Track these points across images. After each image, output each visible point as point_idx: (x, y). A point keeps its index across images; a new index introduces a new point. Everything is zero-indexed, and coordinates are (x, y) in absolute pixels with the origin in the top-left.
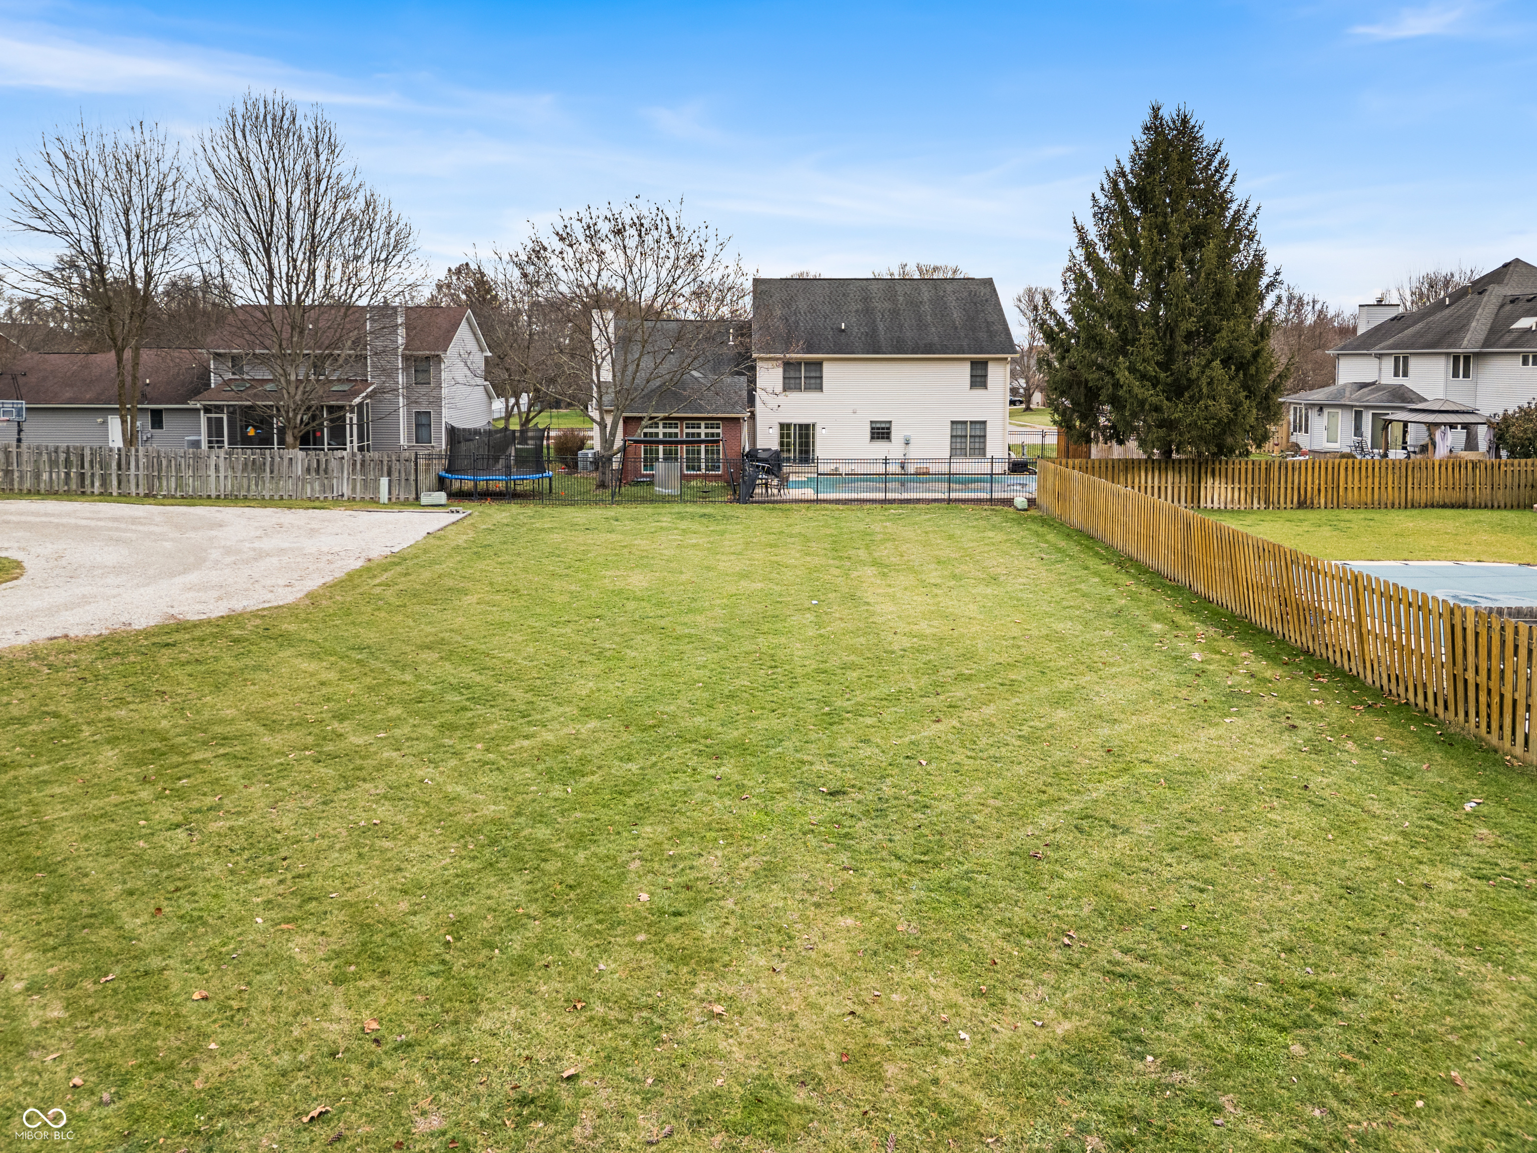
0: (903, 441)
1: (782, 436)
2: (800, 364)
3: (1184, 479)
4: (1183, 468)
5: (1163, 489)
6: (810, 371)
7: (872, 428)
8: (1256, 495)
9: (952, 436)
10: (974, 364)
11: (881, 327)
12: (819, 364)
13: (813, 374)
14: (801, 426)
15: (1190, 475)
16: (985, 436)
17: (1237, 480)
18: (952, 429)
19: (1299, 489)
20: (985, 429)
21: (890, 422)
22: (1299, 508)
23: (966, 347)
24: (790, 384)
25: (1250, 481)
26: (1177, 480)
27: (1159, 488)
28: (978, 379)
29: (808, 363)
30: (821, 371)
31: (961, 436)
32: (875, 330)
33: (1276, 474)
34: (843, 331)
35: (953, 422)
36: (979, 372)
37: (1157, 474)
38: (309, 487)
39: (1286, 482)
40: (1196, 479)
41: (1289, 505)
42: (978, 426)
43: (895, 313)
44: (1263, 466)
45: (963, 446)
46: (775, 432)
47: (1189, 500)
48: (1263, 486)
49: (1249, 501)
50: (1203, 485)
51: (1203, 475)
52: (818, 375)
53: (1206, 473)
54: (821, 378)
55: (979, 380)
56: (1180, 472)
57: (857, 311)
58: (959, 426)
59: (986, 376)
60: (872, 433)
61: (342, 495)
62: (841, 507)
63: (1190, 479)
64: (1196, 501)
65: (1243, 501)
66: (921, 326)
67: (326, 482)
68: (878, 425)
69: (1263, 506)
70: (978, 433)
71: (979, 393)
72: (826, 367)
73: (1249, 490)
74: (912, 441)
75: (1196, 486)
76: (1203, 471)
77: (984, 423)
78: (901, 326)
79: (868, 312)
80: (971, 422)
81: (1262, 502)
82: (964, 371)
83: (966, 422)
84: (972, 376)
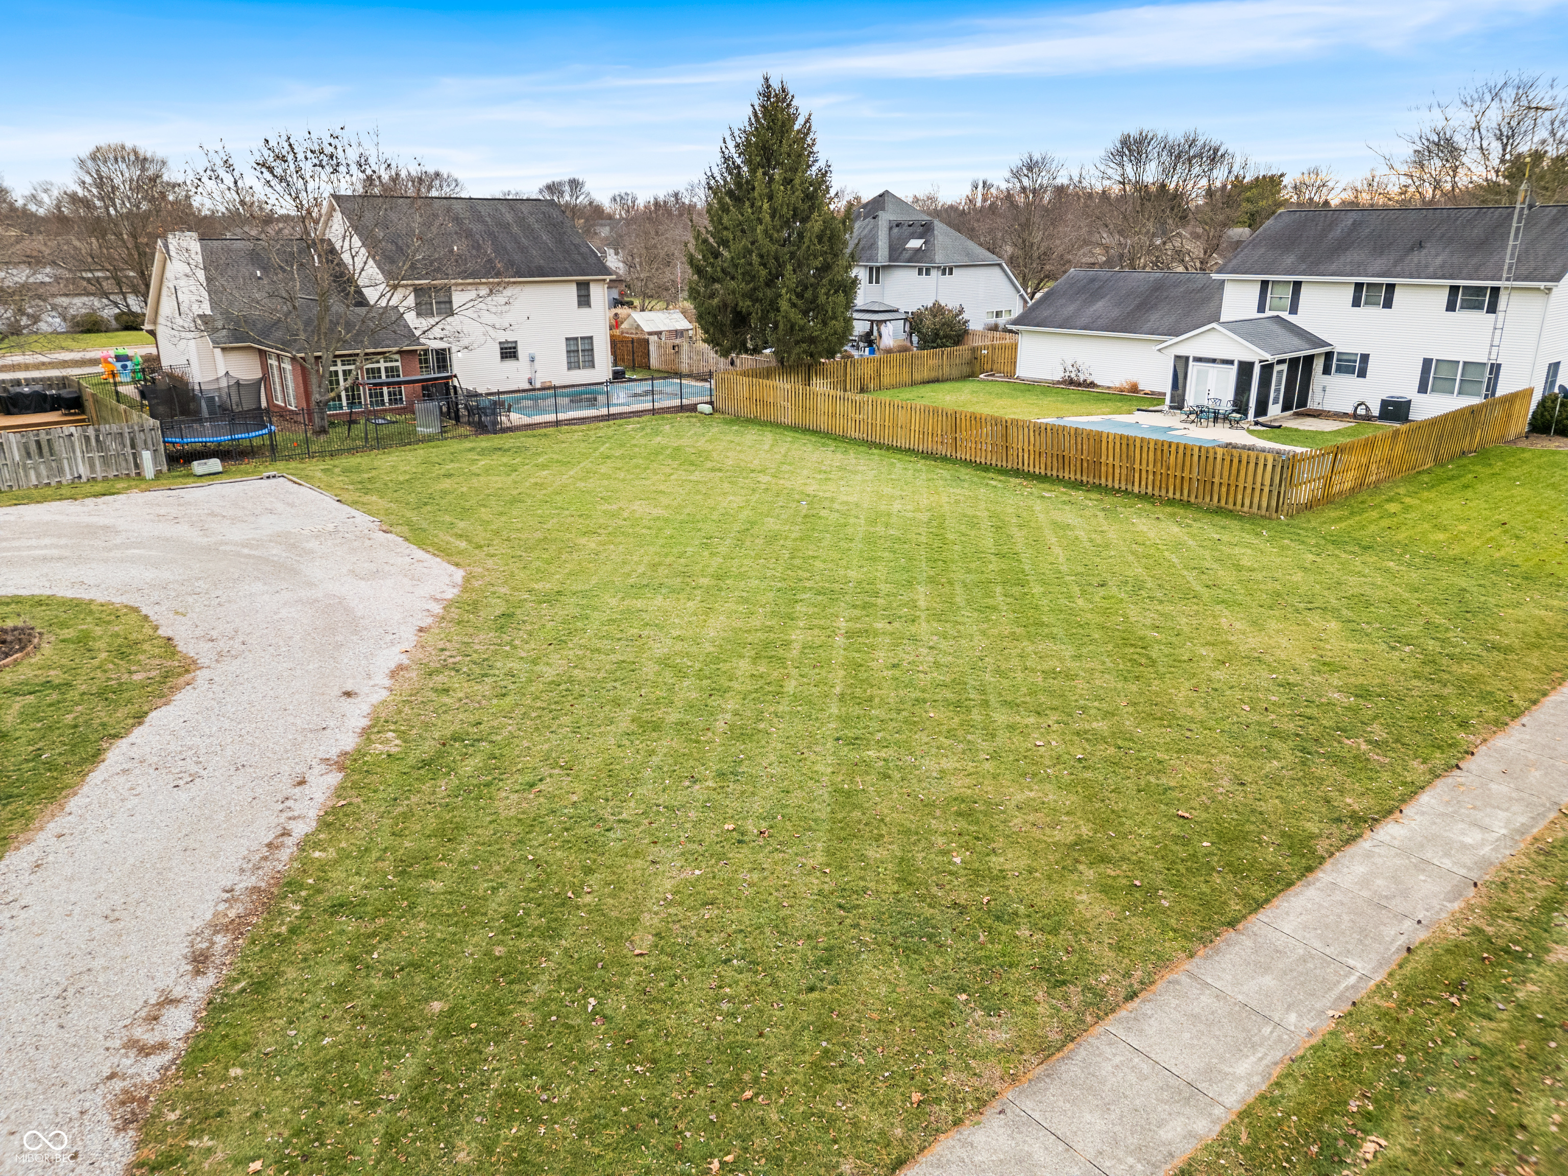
0: (529, 359)
2: (431, 289)
6: (440, 296)
7: (502, 349)
9: (568, 352)
10: (579, 285)
11: (487, 249)
12: (447, 289)
13: (442, 299)
14: (440, 351)
16: (592, 350)
17: (828, 376)
18: (567, 345)
20: (592, 344)
21: (516, 342)
23: (570, 270)
25: (836, 376)
29: (438, 289)
30: (451, 295)
31: (574, 351)
32: (484, 253)
35: (567, 339)
36: (583, 293)
38: (32, 473)
39: (855, 375)
42: (587, 341)
44: (843, 365)
45: (577, 359)
52: (448, 299)
54: (451, 303)
55: (584, 300)
58: (572, 342)
59: (589, 295)
60: (502, 353)
61: (80, 477)
67: (54, 464)
70: (587, 348)
71: (585, 311)
72: (456, 291)
74: (537, 359)
77: (592, 338)
79: (467, 233)
80: (582, 338)
82: (571, 292)
83: (576, 339)
84: (579, 296)
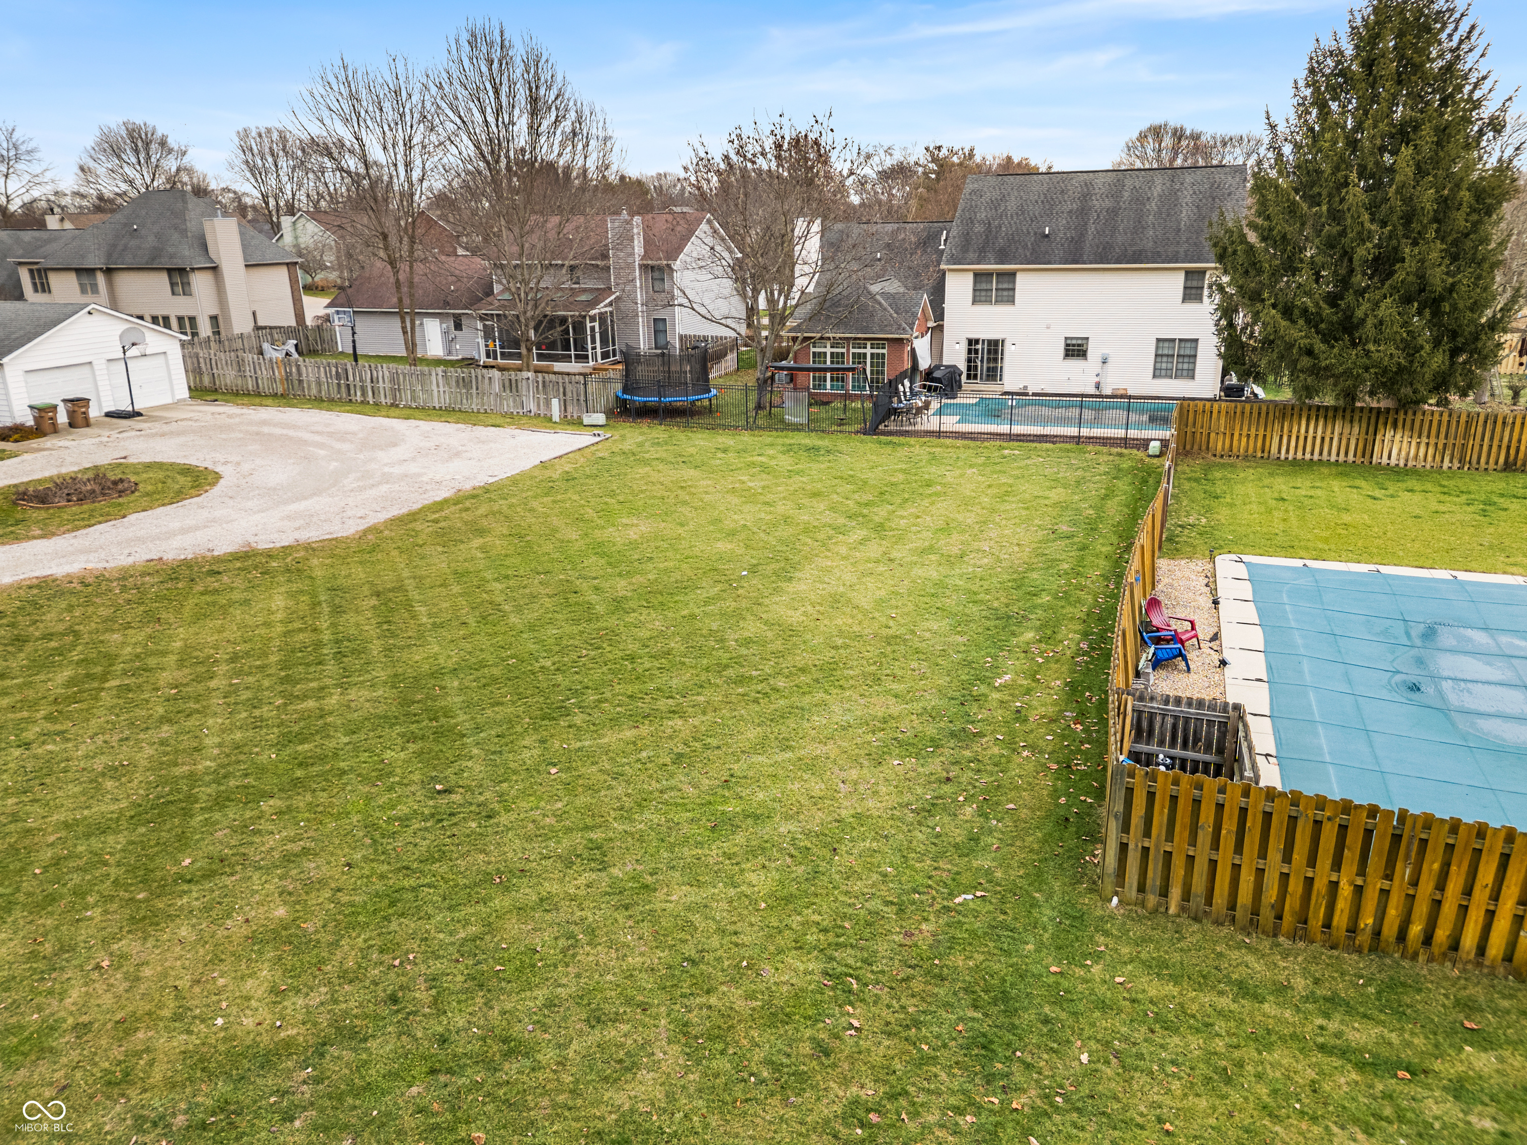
0: (1100, 360)
1: (970, 352)
2: (992, 274)
3: (1356, 430)
4: (1356, 418)
5: (1327, 440)
6: (1002, 283)
7: (1068, 345)
8: (1448, 452)
9: (1156, 355)
10: (1189, 273)
11: (1092, 229)
12: (1012, 275)
13: (1005, 286)
14: (989, 342)
15: (1364, 425)
16: (1195, 356)
17: (1425, 433)
18: (1157, 348)
19: (1509, 447)
20: (1196, 348)
21: (1087, 339)
22: (1505, 470)
23: (1182, 254)
24: (980, 296)
25: (1442, 436)
26: (1347, 431)
27: (1323, 439)
28: (1193, 291)
29: (1000, 275)
30: (1014, 282)
31: (1168, 356)
32: (1082, 235)
33: (1480, 429)
34: (1047, 236)
35: (1158, 340)
36: (1195, 284)
37: (1321, 424)
38: (505, 403)
39: (1492, 439)
40: (1371, 430)
41: (1492, 465)
42: (1188, 345)
43: (1113, 212)
44: (1463, 418)
45: (1170, 366)
46: (963, 347)
47: (1359, 453)
48: (1460, 441)
49: (1438, 458)
50: (1378, 437)
51: (1380, 426)
52: (1011, 286)
53: (1386, 424)
54: (1014, 289)
55: (1192, 294)
56: (1351, 422)
57: (1070, 212)
58: (1166, 344)
59: (1201, 288)
60: (1067, 350)
61: (531, 411)
62: (959, 443)
63: (1364, 430)
64: (1367, 456)
65: (1429, 458)
66: (1139, 226)
67: (517, 399)
68: (1074, 342)
69: (1456, 464)
70: (1188, 352)
71: (1192, 307)
72: (1019, 277)
73: (1440, 446)
74: (1110, 360)
75: (1370, 438)
76: (1381, 421)
77: (1196, 340)
78: (1114, 229)
79: (1083, 212)
80: (1181, 340)
81: (1456, 461)
82: (1176, 282)
83: (1174, 340)
84: (1185, 288)
